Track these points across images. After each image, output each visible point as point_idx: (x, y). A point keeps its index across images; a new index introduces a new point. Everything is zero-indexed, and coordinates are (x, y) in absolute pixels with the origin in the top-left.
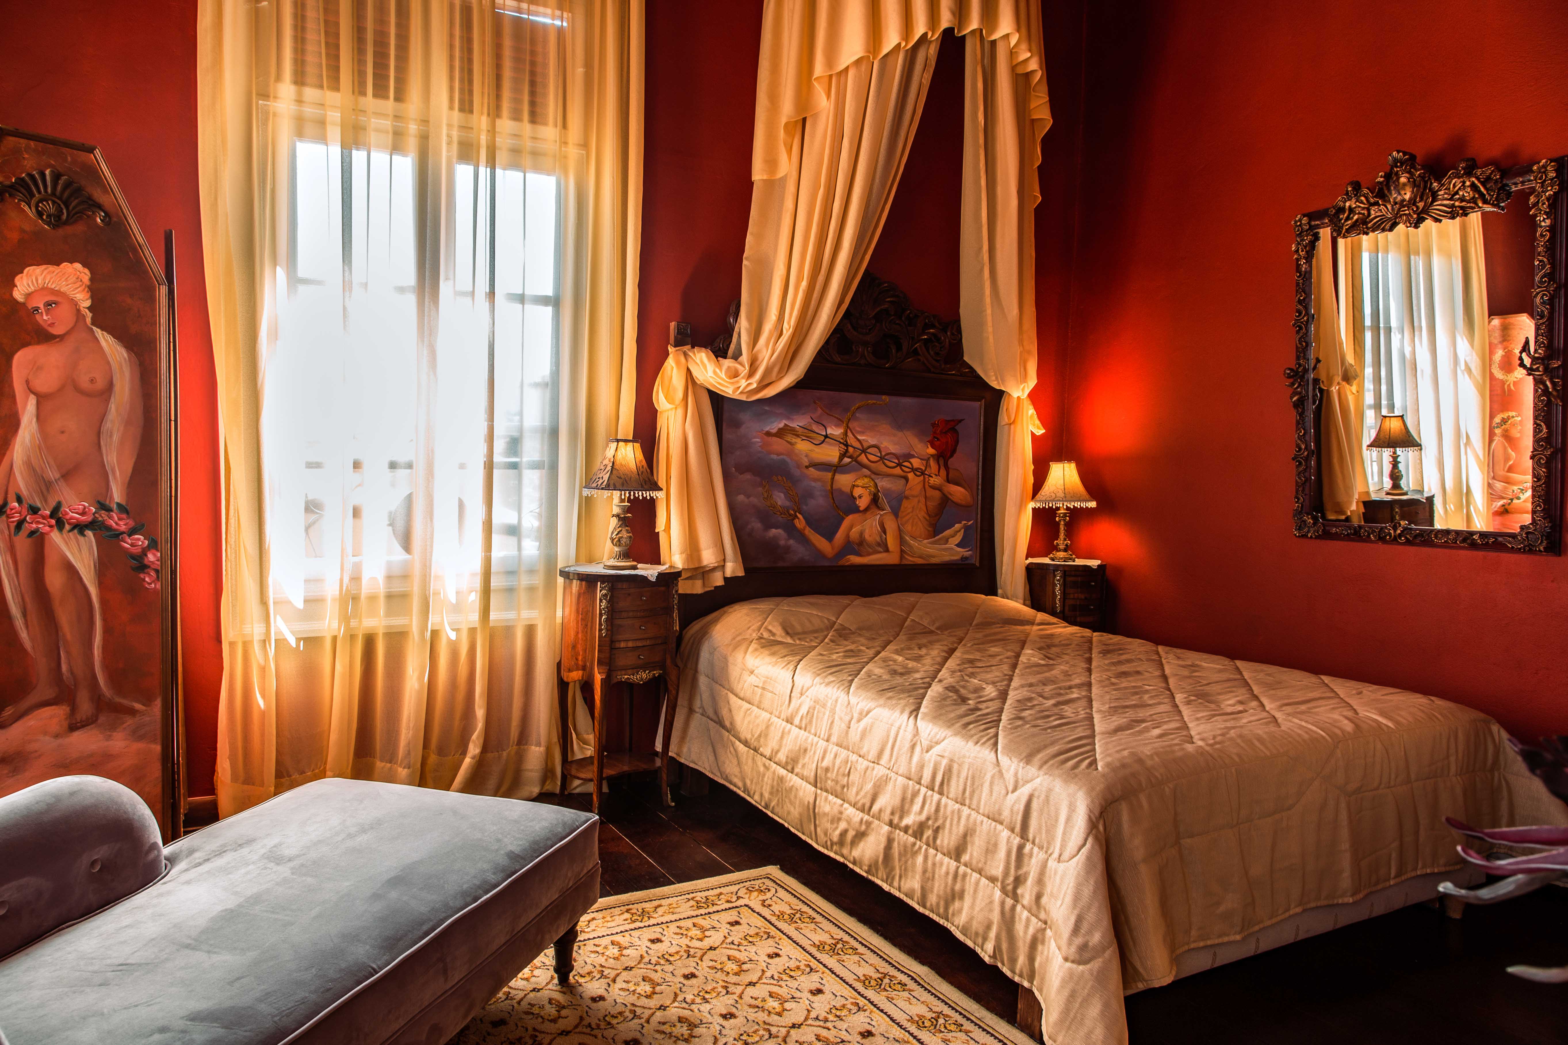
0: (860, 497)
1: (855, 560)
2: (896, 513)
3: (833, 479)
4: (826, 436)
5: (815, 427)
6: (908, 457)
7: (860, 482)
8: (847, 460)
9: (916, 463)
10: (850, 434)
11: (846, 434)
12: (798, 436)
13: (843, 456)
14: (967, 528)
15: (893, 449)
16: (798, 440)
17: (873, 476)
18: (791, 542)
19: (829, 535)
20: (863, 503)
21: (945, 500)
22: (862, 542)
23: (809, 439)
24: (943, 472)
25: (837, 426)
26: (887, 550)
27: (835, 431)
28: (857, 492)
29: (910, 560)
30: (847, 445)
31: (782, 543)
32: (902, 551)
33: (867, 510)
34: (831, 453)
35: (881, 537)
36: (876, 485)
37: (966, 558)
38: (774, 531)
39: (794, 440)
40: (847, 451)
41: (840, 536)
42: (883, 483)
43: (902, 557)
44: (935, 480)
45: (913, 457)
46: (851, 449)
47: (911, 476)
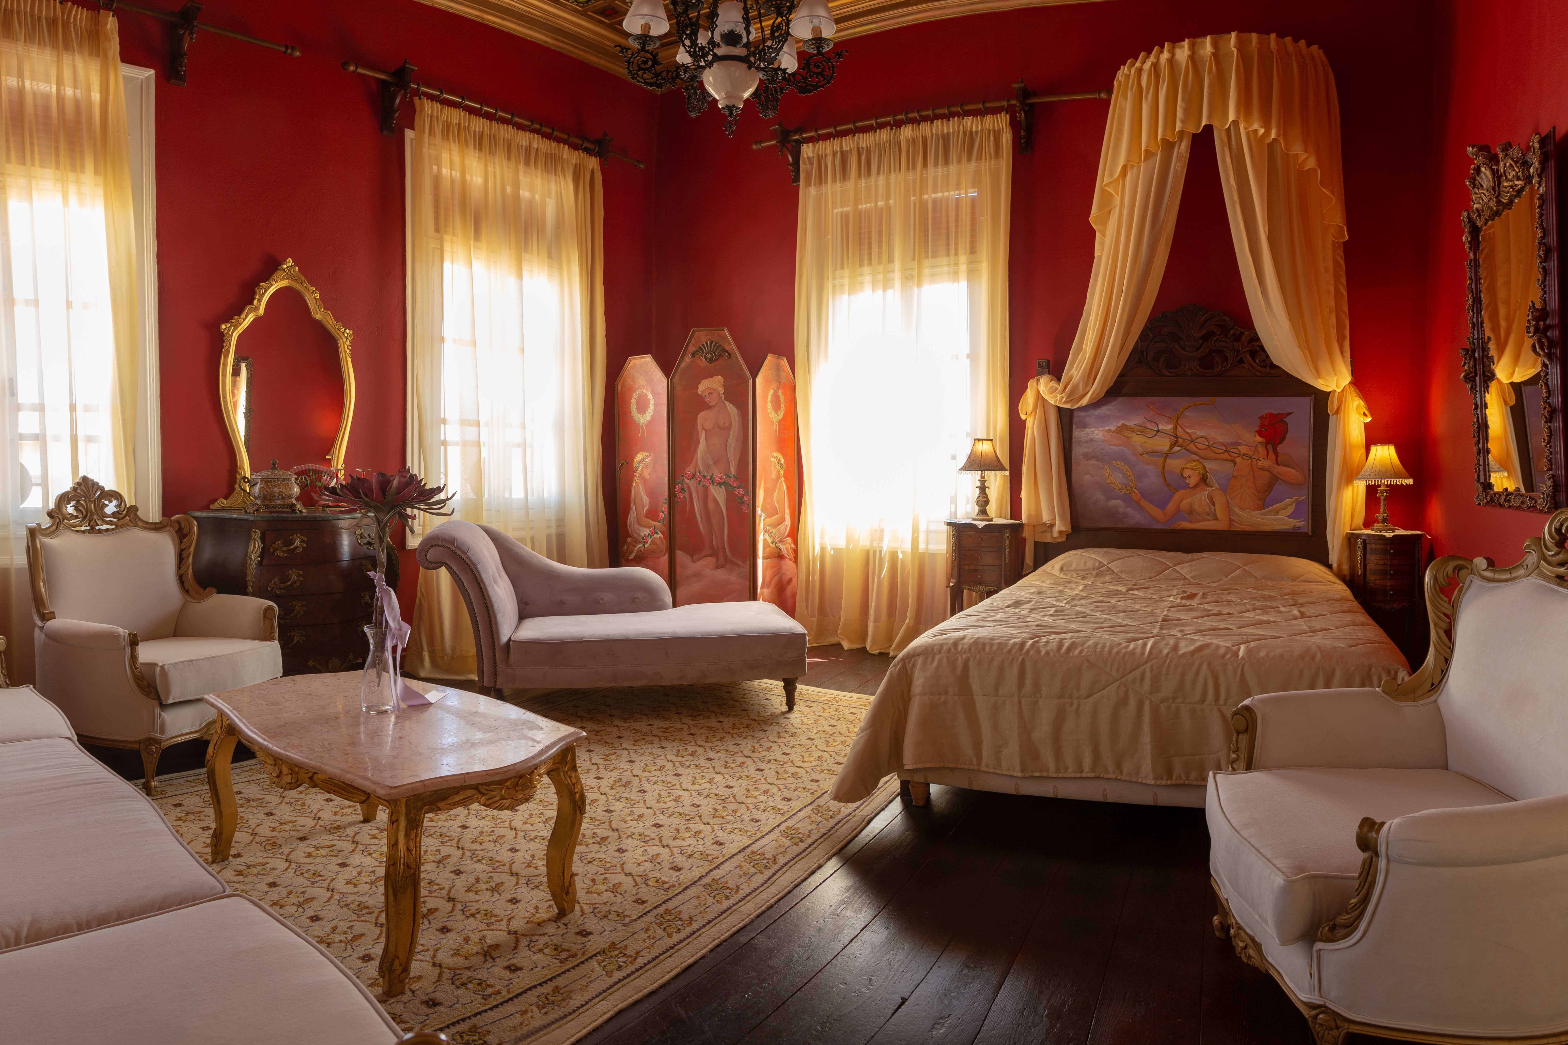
0: (1189, 477)
1: (1186, 525)
2: (1224, 490)
3: (1164, 463)
4: (1158, 431)
5: (1148, 425)
6: (1236, 444)
7: (1189, 465)
8: (1176, 448)
9: (1243, 449)
10: (1179, 428)
11: (1175, 428)
12: (1133, 432)
13: (1172, 446)
14: (1298, 503)
15: (1220, 439)
16: (1134, 435)
17: (1202, 461)
18: (1129, 510)
19: (1162, 505)
20: (1192, 482)
21: (1274, 479)
22: (1191, 512)
23: (1143, 433)
24: (1272, 455)
25: (1167, 423)
26: (1216, 519)
27: (1167, 427)
28: (1187, 473)
29: (1238, 527)
30: (1177, 438)
31: (1121, 510)
32: (1230, 519)
33: (1195, 487)
34: (1163, 444)
35: (1210, 508)
36: (1205, 468)
37: (1299, 528)
38: (1113, 502)
39: (1130, 435)
40: (1177, 441)
41: (1171, 506)
42: (1209, 465)
43: (1230, 525)
44: (1264, 463)
45: (1240, 444)
46: (1180, 440)
47: (1238, 460)
